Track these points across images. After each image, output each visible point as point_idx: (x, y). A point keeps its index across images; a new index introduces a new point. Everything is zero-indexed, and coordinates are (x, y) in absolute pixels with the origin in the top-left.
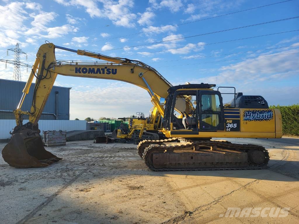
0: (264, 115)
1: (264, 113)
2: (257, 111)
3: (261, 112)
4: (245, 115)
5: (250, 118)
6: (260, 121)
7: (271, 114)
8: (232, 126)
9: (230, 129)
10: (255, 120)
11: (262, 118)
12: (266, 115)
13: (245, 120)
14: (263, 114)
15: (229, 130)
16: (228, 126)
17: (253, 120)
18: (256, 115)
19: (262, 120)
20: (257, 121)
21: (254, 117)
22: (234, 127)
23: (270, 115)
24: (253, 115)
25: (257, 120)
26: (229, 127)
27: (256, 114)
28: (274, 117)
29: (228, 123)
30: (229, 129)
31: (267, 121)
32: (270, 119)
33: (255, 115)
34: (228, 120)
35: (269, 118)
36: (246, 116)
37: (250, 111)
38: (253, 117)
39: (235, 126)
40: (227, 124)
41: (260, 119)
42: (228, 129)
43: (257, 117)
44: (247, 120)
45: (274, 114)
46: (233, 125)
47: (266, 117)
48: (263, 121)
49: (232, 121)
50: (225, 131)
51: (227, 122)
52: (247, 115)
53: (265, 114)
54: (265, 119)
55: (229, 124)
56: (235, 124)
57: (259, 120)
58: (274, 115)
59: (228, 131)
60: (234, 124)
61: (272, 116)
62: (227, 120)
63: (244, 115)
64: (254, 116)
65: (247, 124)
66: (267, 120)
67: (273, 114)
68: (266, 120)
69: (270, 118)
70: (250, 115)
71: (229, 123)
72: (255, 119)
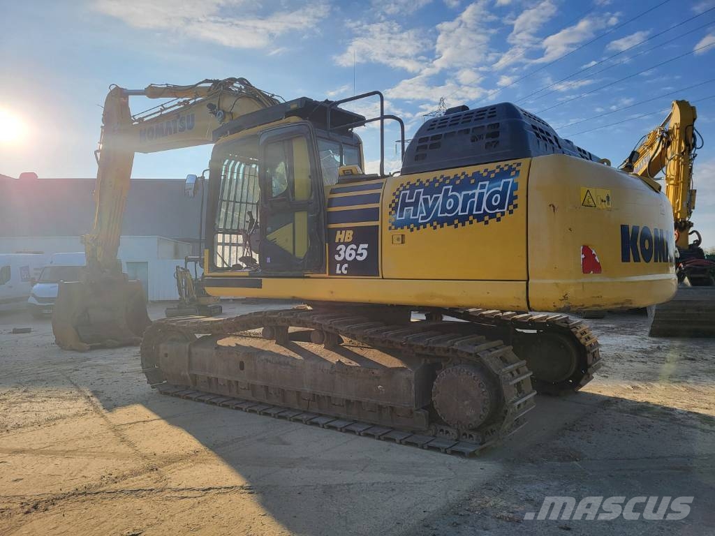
0: (473, 196)
1: (474, 186)
2: (447, 182)
3: (465, 184)
4: (397, 204)
5: (415, 214)
6: (456, 226)
7: (506, 184)
8: (353, 253)
9: (346, 265)
10: (435, 224)
11: (463, 210)
12: (481, 195)
13: (399, 225)
14: (470, 192)
15: (345, 272)
16: (340, 255)
17: (425, 225)
18: (440, 200)
19: (463, 220)
20: (442, 226)
21: (433, 206)
22: (359, 258)
23: (503, 194)
24: (426, 201)
25: (442, 221)
26: (344, 261)
27: (441, 196)
28: (520, 201)
29: (340, 243)
30: (343, 268)
31: (487, 223)
32: (503, 214)
33: (437, 199)
34: (341, 229)
35: (494, 208)
36: (402, 210)
37: (421, 185)
38: (429, 211)
39: (361, 255)
40: (338, 248)
41: (457, 216)
42: (340, 269)
43: (444, 210)
44: (402, 228)
45: (522, 186)
46: (356, 250)
47: (484, 205)
48: (467, 223)
49: (351, 232)
50: (327, 275)
51: (337, 241)
52: (404, 205)
53: (477, 191)
54: (476, 216)
55: (343, 247)
56: (362, 246)
57: (450, 221)
58: (521, 193)
59: (342, 274)
60: (358, 247)
61: (513, 198)
62: (339, 232)
63: (393, 205)
64: (430, 203)
65: (403, 243)
66: (486, 218)
67: (515, 187)
68: (480, 218)
69: (501, 206)
70: (415, 204)
71: (343, 243)
72: (435, 218)
